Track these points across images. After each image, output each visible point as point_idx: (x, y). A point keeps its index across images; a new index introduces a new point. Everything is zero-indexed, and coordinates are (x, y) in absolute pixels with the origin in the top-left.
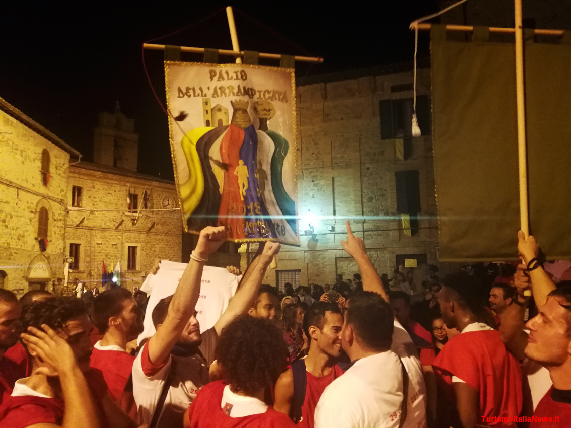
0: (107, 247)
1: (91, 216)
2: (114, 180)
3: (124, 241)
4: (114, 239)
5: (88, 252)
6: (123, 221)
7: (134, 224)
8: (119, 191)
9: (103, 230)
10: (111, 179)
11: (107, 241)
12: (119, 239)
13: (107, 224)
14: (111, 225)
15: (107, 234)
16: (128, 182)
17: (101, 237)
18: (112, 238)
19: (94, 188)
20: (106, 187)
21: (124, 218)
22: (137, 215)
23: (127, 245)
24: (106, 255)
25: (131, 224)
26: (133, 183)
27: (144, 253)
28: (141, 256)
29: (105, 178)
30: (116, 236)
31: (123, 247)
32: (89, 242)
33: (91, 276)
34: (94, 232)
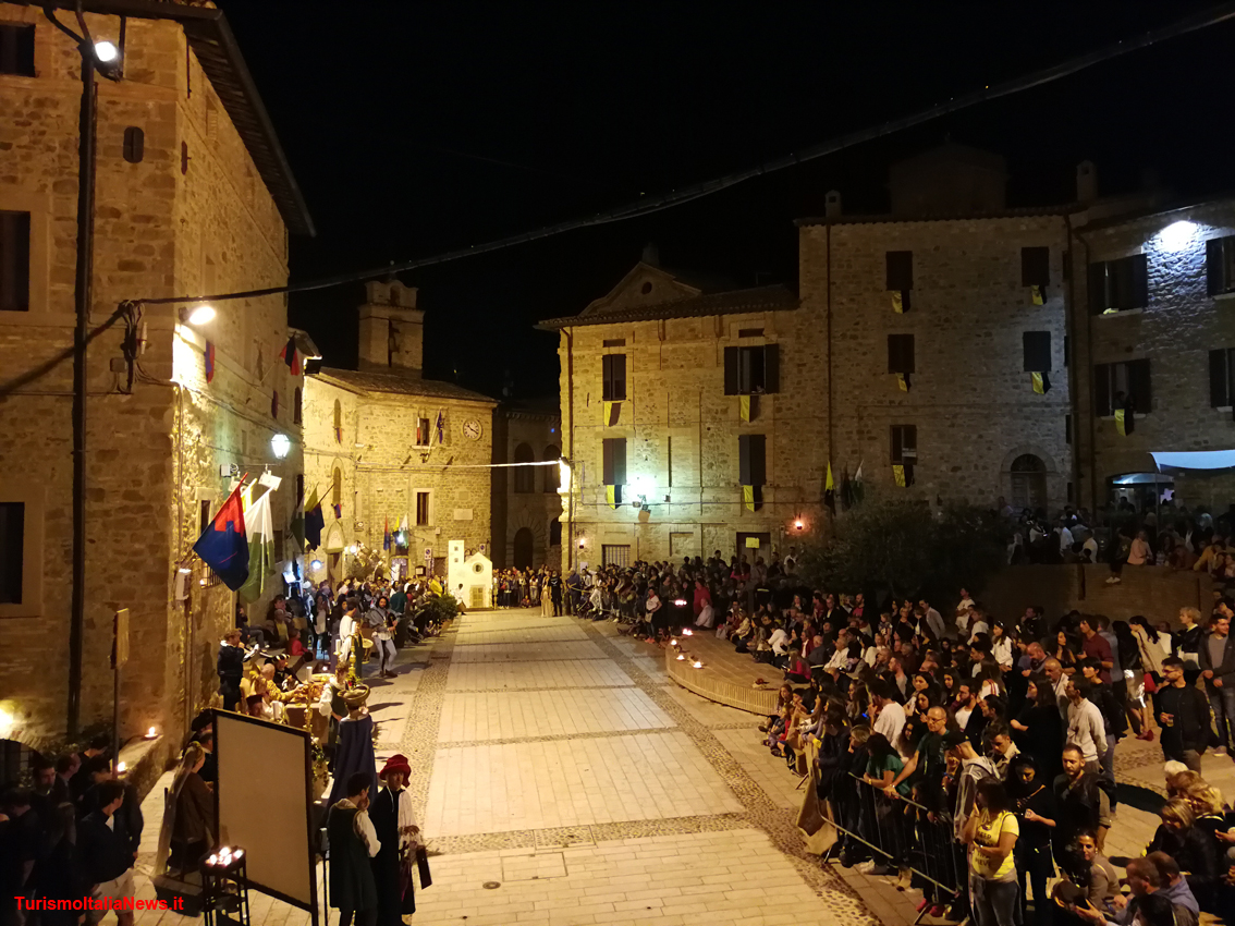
0: (390, 495)
1: (369, 453)
2: (398, 401)
3: (412, 486)
4: (398, 483)
5: (367, 503)
6: (410, 457)
7: (424, 461)
8: (405, 416)
9: (385, 471)
10: (394, 400)
11: (389, 486)
12: (405, 483)
13: (390, 463)
14: (398, 463)
15: (389, 477)
16: (416, 402)
17: (382, 482)
18: (396, 482)
19: (372, 414)
20: (387, 412)
21: (411, 453)
22: (429, 448)
23: (416, 491)
24: (389, 506)
25: (421, 461)
26: (423, 402)
27: (439, 502)
28: (435, 506)
29: (385, 400)
30: (401, 479)
31: (410, 494)
32: (368, 489)
33: (370, 534)
34: (373, 475)
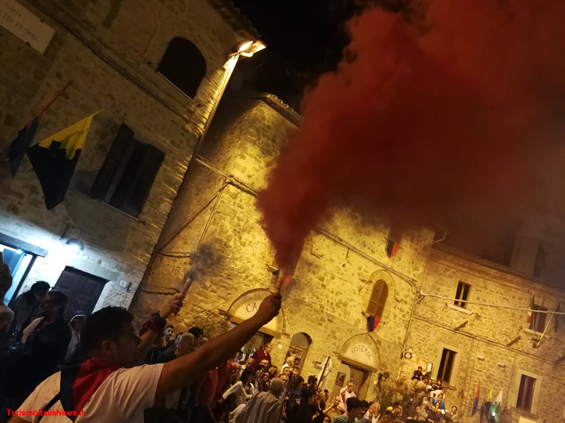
0: (491, 366)
1: (476, 322)
2: (515, 283)
3: (516, 365)
4: (502, 358)
5: (465, 366)
6: (519, 338)
7: (534, 347)
8: (520, 299)
9: (490, 343)
10: (511, 281)
11: (492, 358)
12: (510, 361)
13: (497, 337)
14: (502, 339)
15: (494, 349)
16: (534, 288)
17: (485, 352)
18: (500, 356)
19: (486, 288)
20: (502, 291)
21: (521, 334)
22: (542, 335)
23: (520, 372)
24: (488, 377)
25: (531, 345)
26: (541, 291)
28: (541, 394)
29: (501, 278)
30: (506, 355)
31: (513, 374)
32: (468, 353)
33: (463, 397)
34: (476, 342)
